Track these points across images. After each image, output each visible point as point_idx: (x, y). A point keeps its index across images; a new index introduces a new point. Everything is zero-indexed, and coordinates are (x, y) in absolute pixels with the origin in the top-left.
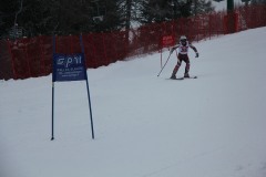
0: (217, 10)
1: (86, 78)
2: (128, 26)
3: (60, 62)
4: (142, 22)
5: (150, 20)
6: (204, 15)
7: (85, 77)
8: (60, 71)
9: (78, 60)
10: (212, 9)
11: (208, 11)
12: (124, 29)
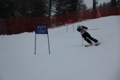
3: (38, 27)
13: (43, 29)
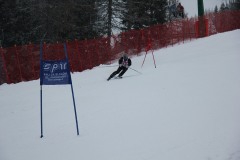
2: (109, 33)
3: (47, 67)
4: (122, 29)
5: (129, 27)
7: (69, 81)
8: (46, 76)
10: (186, 16)
12: (106, 36)
13: (58, 71)
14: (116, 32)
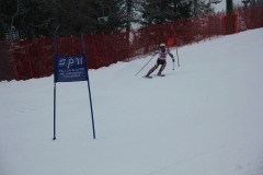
0: (216, 11)
1: (87, 79)
2: (128, 27)
3: (62, 62)
4: (142, 23)
5: (150, 21)
6: (203, 16)
8: (62, 72)
9: (79, 61)
10: (212, 10)
11: (207, 12)
12: (124, 30)
13: (75, 66)
14: (135, 26)
